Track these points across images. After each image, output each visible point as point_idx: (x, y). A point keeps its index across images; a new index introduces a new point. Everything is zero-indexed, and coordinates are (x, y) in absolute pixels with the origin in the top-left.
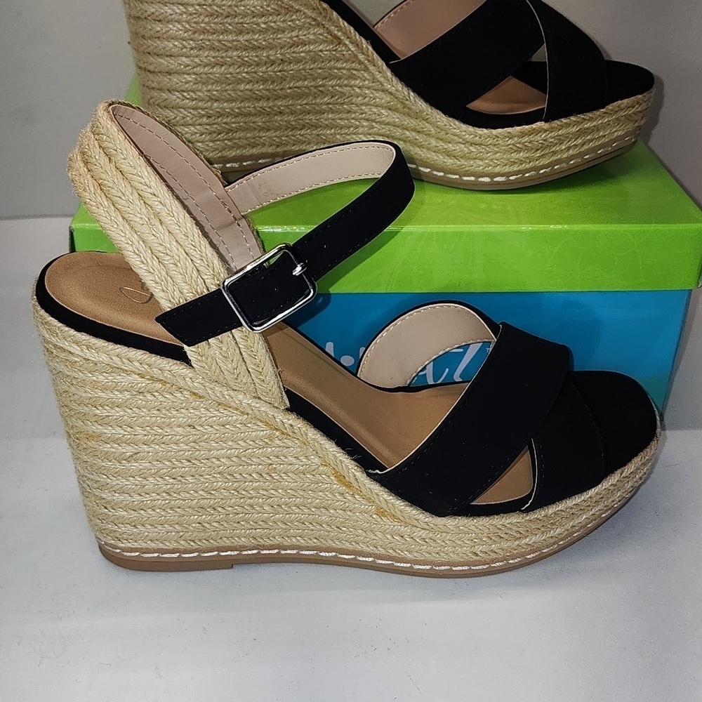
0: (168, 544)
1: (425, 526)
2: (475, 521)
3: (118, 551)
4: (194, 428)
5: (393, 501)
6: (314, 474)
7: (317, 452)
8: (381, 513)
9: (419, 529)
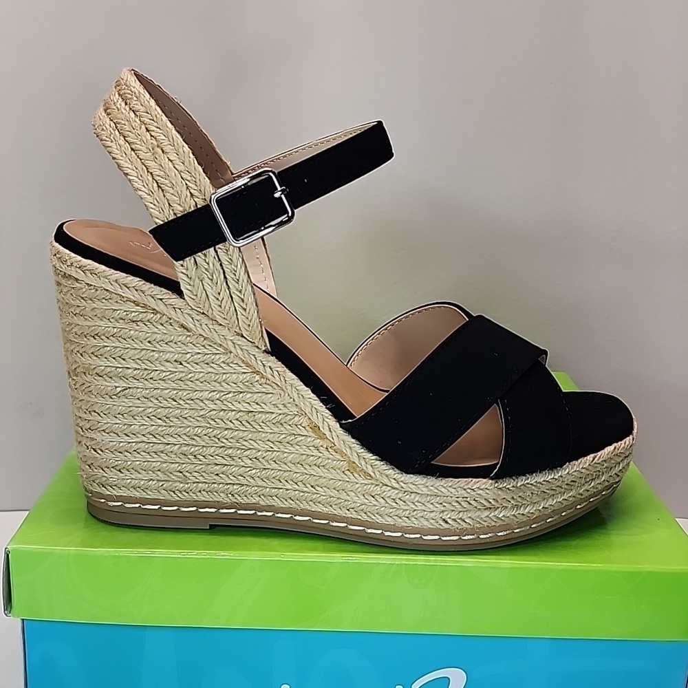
0: (150, 493)
1: (396, 485)
2: (444, 481)
3: (103, 501)
4: (181, 364)
5: (364, 454)
6: (290, 423)
7: (294, 400)
8: (353, 468)
9: (389, 488)
